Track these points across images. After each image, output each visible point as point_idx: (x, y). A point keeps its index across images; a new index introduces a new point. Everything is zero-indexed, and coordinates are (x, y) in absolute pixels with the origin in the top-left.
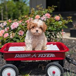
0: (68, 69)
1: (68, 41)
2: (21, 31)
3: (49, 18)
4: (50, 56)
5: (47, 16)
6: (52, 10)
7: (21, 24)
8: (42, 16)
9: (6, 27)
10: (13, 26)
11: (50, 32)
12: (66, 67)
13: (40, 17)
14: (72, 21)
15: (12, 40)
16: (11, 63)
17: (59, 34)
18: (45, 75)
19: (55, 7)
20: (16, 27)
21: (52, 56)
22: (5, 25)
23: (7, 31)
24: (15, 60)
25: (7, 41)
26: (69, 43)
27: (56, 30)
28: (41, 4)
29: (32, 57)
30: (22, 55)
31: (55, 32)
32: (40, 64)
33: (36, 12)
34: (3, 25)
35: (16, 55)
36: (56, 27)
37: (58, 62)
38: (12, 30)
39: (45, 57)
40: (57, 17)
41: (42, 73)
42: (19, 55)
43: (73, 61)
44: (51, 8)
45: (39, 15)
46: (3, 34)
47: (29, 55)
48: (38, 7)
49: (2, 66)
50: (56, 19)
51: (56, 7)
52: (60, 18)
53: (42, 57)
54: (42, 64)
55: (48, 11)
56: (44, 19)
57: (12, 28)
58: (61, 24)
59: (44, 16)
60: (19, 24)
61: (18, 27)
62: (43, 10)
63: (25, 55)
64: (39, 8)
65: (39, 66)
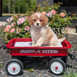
0: (70, 65)
1: (73, 36)
2: (27, 26)
3: (55, 14)
4: (53, 52)
5: (53, 13)
6: (58, 6)
7: (28, 19)
8: (48, 12)
9: (12, 22)
10: (20, 22)
11: (55, 28)
12: (69, 63)
13: (46, 14)
14: (76, 18)
15: (18, 35)
16: (16, 58)
17: (64, 30)
18: (48, 70)
19: (60, 3)
20: (23, 23)
21: (55, 52)
22: (12, 20)
23: (13, 26)
24: (21, 55)
25: (13, 36)
26: (74, 39)
27: (61, 26)
28: (47, 1)
29: (37, 53)
30: (27, 50)
31: (60, 28)
32: (44, 60)
33: (42, 8)
34: (9, 20)
35: (22, 50)
36: (61, 23)
37: (61, 58)
38: (18, 26)
39: (48, 53)
40: (63, 14)
41: (46, 68)
42: (24, 50)
43: (75, 58)
44: (57, 5)
45: (45, 11)
46: (10, 30)
47: (34, 51)
48: (44, 3)
49: (8, 60)
50: (61, 16)
51: (62, 3)
52: (65, 15)
53: (45, 53)
54: (46, 60)
55: (54, 8)
56: (50, 15)
57: (19, 24)
58: (66, 21)
59: (50, 12)
60: (25, 20)
61: (24, 22)
62: (49, 7)
63: (30, 50)
64: (45, 5)
65: (43, 62)
